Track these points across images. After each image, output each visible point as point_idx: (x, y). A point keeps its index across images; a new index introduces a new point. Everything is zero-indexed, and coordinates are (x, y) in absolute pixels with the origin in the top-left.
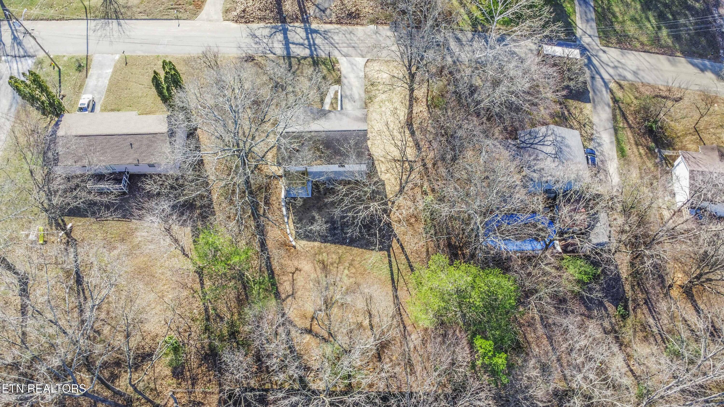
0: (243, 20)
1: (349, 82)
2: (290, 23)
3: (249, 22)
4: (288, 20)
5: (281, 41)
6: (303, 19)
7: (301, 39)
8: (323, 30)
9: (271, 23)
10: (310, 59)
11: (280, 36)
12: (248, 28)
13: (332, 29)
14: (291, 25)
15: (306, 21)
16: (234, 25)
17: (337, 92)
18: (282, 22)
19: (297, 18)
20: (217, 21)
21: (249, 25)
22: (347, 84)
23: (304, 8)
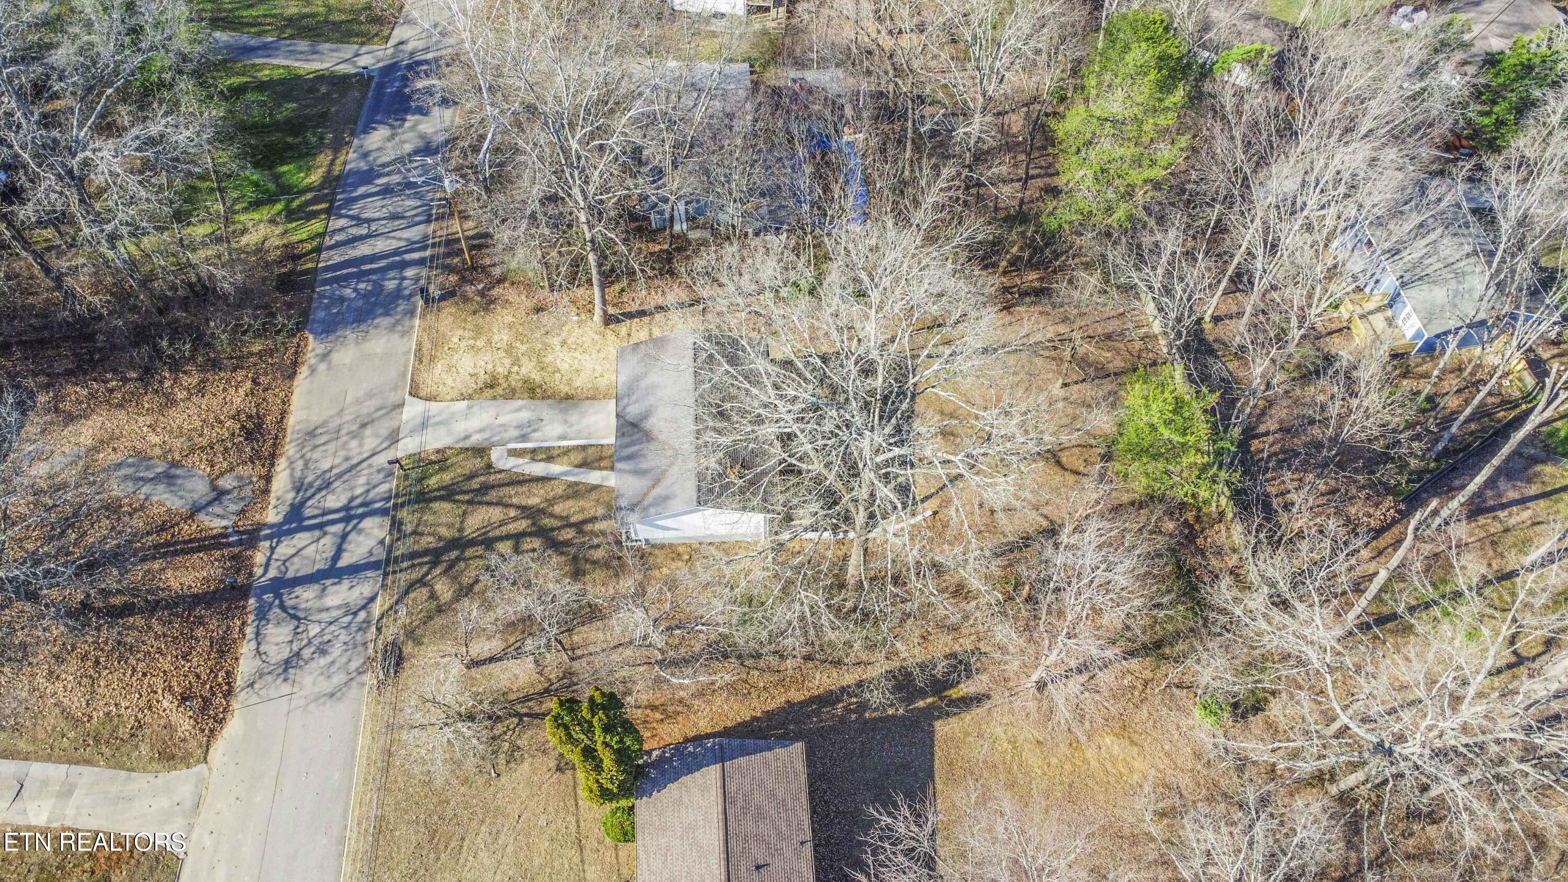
0: (219, 700)
1: (481, 431)
2: (251, 574)
3: (228, 684)
4: (241, 580)
5: (324, 590)
6: (240, 543)
7: (322, 542)
8: (292, 495)
9: (244, 624)
10: (403, 514)
11: (306, 595)
12: (251, 685)
13: (292, 476)
14: (258, 571)
15: (251, 537)
16: (234, 726)
17: (513, 453)
18: (246, 597)
19: (233, 558)
20: (202, 783)
21: (239, 682)
22: (486, 435)
23: (198, 540)
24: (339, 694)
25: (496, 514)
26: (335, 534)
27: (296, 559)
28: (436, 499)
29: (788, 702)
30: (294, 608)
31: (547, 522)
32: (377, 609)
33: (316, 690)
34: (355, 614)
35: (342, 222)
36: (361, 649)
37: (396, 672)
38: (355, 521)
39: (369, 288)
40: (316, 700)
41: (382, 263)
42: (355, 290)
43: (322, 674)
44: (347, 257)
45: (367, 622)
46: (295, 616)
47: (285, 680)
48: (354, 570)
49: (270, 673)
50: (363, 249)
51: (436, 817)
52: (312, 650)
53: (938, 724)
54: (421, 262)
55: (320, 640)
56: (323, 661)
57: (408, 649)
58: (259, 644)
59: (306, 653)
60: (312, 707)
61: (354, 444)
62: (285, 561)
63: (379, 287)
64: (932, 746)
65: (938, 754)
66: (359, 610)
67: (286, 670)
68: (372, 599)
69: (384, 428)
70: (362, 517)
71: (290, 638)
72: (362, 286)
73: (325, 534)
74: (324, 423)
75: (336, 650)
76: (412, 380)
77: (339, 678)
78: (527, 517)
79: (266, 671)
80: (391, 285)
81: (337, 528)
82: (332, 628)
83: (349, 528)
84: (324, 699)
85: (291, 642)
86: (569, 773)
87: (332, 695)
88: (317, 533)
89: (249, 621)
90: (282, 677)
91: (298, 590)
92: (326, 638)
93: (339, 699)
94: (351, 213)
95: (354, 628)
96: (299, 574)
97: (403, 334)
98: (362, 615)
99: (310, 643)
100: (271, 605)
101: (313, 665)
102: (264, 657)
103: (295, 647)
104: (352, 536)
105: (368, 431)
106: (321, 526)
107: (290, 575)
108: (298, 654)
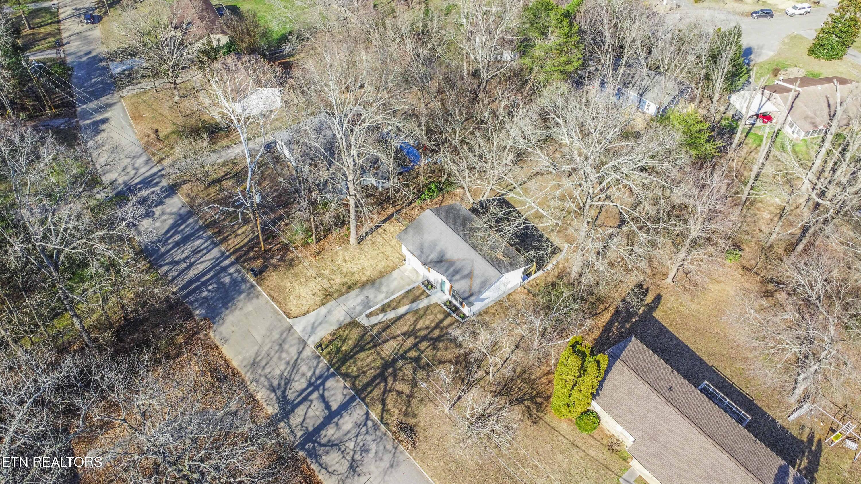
1: (344, 315)
7: (313, 405)
8: (272, 395)
9: (308, 466)
10: (344, 370)
11: (330, 433)
13: (263, 387)
14: (290, 438)
17: (371, 315)
22: (348, 316)
24: (395, 463)
25: (393, 344)
26: (317, 398)
27: (307, 421)
28: (355, 354)
29: (594, 340)
30: (329, 441)
31: (421, 333)
32: (374, 416)
33: (381, 469)
34: (365, 425)
35: (165, 269)
36: (385, 438)
37: (415, 434)
38: (321, 388)
39: (216, 286)
40: (385, 473)
41: (212, 273)
42: (209, 291)
43: (376, 461)
44: (186, 280)
45: (375, 425)
46: (333, 445)
47: (359, 475)
48: (344, 407)
49: (347, 477)
50: (193, 272)
51: (500, 480)
52: (359, 453)
53: (654, 314)
54: (232, 264)
55: (359, 447)
56: (371, 455)
57: (412, 421)
58: (326, 469)
59: (357, 457)
60: (387, 478)
61: (284, 355)
62: (302, 424)
63: (221, 285)
64: (660, 323)
65: (665, 324)
66: (366, 422)
67: (354, 471)
68: (367, 414)
69: (292, 340)
70: (323, 383)
71: (342, 456)
72: (210, 288)
73: (311, 401)
74: (257, 354)
75: (373, 447)
76: (284, 312)
77: (387, 458)
78: (409, 337)
79: (344, 478)
80: (227, 280)
81: (315, 395)
82: (360, 438)
83: (321, 392)
84: (390, 470)
85: (344, 457)
86: (541, 422)
87: (392, 466)
88: (306, 404)
89: (309, 463)
90: (356, 475)
91: (323, 433)
92: (361, 444)
93: (397, 465)
94: (167, 261)
95: (370, 431)
96: (315, 426)
97: (257, 297)
98: (370, 423)
99: (355, 452)
100: (314, 447)
101: (366, 460)
102: (336, 473)
103: (349, 458)
104: (326, 394)
105: (286, 346)
106: (305, 399)
107: (311, 429)
108: (353, 460)
